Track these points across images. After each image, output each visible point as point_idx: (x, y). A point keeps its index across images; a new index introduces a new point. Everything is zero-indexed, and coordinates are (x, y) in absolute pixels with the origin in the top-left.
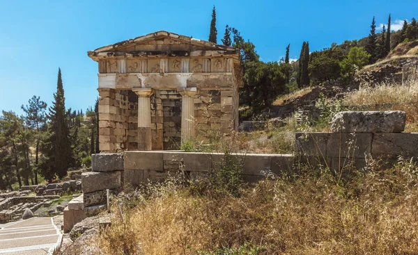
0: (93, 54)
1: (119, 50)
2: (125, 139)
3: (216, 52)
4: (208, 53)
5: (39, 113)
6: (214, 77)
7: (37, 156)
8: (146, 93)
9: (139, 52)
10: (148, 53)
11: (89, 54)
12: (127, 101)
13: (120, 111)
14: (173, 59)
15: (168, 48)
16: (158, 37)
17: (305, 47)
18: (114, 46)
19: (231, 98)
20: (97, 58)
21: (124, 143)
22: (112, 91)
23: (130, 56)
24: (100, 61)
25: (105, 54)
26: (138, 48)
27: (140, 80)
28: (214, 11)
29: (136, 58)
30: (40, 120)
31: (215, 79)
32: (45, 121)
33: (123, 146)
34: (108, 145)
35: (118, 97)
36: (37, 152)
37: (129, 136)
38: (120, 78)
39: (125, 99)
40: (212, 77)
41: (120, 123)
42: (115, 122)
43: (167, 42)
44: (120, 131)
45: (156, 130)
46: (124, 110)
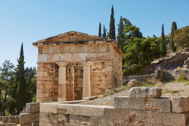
0: (35, 44)
1: (49, 41)
2: (52, 90)
3: (102, 42)
4: (97, 42)
5: (9, 71)
6: (101, 55)
7: (6, 97)
8: (63, 64)
9: (60, 42)
10: (64, 43)
11: (33, 44)
12: (54, 68)
13: (50, 74)
14: (78, 46)
15: (75, 40)
16: (70, 34)
17: (174, 25)
18: (46, 39)
19: (111, 67)
20: (37, 46)
21: (52, 93)
22: (45, 64)
23: (55, 44)
24: (39, 48)
25: (42, 44)
26: (60, 40)
27: (60, 57)
28: (113, 9)
29: (58, 45)
30: (9, 75)
31: (101, 56)
32: (12, 76)
33: (50, 94)
34: (41, 94)
35: (49, 66)
36: (6, 95)
37: (54, 88)
38: (49, 57)
39: (52, 67)
40: (100, 55)
41: (49, 81)
42: (46, 81)
43: (75, 36)
44: (49, 85)
45: (70, 85)
46: (52, 74)
